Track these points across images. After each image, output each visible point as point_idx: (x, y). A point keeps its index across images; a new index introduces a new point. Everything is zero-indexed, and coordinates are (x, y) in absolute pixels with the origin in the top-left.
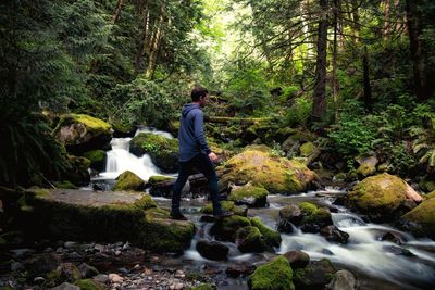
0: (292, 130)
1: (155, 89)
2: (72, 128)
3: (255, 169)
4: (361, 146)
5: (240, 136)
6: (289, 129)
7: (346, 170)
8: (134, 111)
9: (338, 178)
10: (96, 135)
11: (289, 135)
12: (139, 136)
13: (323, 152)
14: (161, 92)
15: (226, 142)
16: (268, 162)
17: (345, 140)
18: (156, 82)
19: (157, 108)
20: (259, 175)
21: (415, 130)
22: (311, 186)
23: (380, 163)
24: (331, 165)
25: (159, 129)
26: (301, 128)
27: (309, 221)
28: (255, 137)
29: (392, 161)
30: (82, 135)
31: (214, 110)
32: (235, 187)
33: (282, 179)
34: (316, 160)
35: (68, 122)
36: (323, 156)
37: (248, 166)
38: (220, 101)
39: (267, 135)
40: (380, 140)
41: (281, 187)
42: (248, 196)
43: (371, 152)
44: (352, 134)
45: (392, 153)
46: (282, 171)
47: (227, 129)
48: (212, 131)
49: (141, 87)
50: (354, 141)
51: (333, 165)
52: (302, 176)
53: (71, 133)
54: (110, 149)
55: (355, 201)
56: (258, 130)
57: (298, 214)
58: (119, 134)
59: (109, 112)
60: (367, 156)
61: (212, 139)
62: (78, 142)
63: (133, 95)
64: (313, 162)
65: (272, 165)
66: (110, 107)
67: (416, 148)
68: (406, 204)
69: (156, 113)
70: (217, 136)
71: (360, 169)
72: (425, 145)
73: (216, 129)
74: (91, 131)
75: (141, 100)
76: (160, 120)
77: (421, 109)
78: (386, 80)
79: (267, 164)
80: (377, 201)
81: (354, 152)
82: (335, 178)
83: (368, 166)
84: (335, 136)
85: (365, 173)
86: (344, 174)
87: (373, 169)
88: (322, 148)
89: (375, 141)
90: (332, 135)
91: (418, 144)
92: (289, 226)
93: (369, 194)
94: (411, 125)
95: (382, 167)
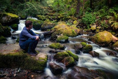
0: (71, 17)
1: (32, 5)
2: (6, 17)
3: (63, 29)
4: (92, 22)
5: (56, 19)
6: (70, 17)
7: (87, 28)
8: (26, 12)
9: (84, 31)
10: (14, 19)
11: (70, 18)
12: (28, 19)
13: (80, 23)
14: (34, 6)
15: (52, 21)
16: (67, 27)
17: (87, 20)
18: (32, 3)
19: (33, 11)
20: (64, 31)
21: (108, 17)
22: (79, 34)
23: (97, 26)
24: (82, 27)
25: (34, 17)
26: (73, 17)
27: (85, 49)
28: (60, 19)
29: (101, 26)
30: (9, 19)
31: (48, 12)
32: (58, 36)
33: (71, 32)
34: (78, 26)
35: (5, 15)
36: (80, 24)
37: (61, 28)
38: (50, 9)
39: (63, 19)
40: (97, 20)
41: (71, 35)
42: (63, 39)
43: (94, 23)
44: (89, 18)
45: (101, 23)
46: (71, 30)
47: (52, 17)
48: (48, 17)
49: (27, 4)
50: (90, 20)
51: (83, 27)
52: (76, 31)
53: (6, 19)
54: (19, 23)
55: (96, 40)
56: (61, 17)
57: (82, 47)
58: (22, 19)
59: (18, 12)
60: (93, 24)
61: (49, 20)
62: (9, 22)
63: (25, 7)
64: (77, 26)
65: (68, 28)
66: (19, 11)
67: (110, 22)
68: (113, 41)
69: (33, 12)
70: (50, 19)
71: (91, 28)
72: (113, 21)
73: (50, 17)
74: (12, 18)
75: (28, 8)
76: (34, 15)
77: (111, 11)
78: (95, 3)
79: (66, 28)
80: (103, 40)
81: (89, 23)
82: (83, 31)
83: (94, 27)
84: (85, 19)
85: (93, 29)
86: (86, 30)
87: (95, 28)
88: (80, 22)
89: (96, 20)
90: (83, 18)
91: (111, 21)
92: (79, 51)
93: (101, 38)
94: (106, 15)
95: (98, 27)
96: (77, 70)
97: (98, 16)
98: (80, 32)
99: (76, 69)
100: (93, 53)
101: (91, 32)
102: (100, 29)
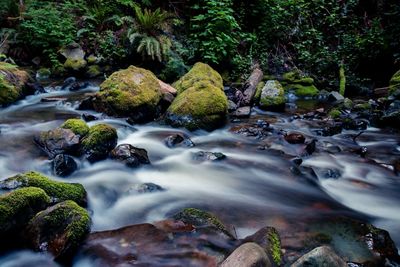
4: (64, 38)
7: (49, 65)
9: (42, 75)
13: (12, 46)
21: (120, 20)
22: (27, 90)
23: (87, 55)
24: (24, 60)
27: (93, 146)
29: (101, 52)
40: (84, 30)
43: (75, 44)
44: (50, 24)
45: (99, 43)
50: (54, 33)
51: (28, 60)
52: (12, 78)
55: (111, 103)
57: (76, 140)
60: (71, 49)
67: (132, 38)
71: (68, 62)
72: (137, 34)
80: (136, 99)
81: (55, 45)
82: (37, 76)
83: (77, 58)
84: (31, 26)
85: (76, 66)
86: (48, 70)
87: (83, 62)
88: (11, 42)
89: (81, 31)
90: (26, 25)
91: (132, 33)
92: (72, 162)
93: (125, 93)
94: (111, 14)
95: (92, 58)
96: (113, 249)
97: (85, 18)
98: (29, 81)
99: (105, 245)
100: (128, 154)
101: (73, 78)
102: (101, 64)
